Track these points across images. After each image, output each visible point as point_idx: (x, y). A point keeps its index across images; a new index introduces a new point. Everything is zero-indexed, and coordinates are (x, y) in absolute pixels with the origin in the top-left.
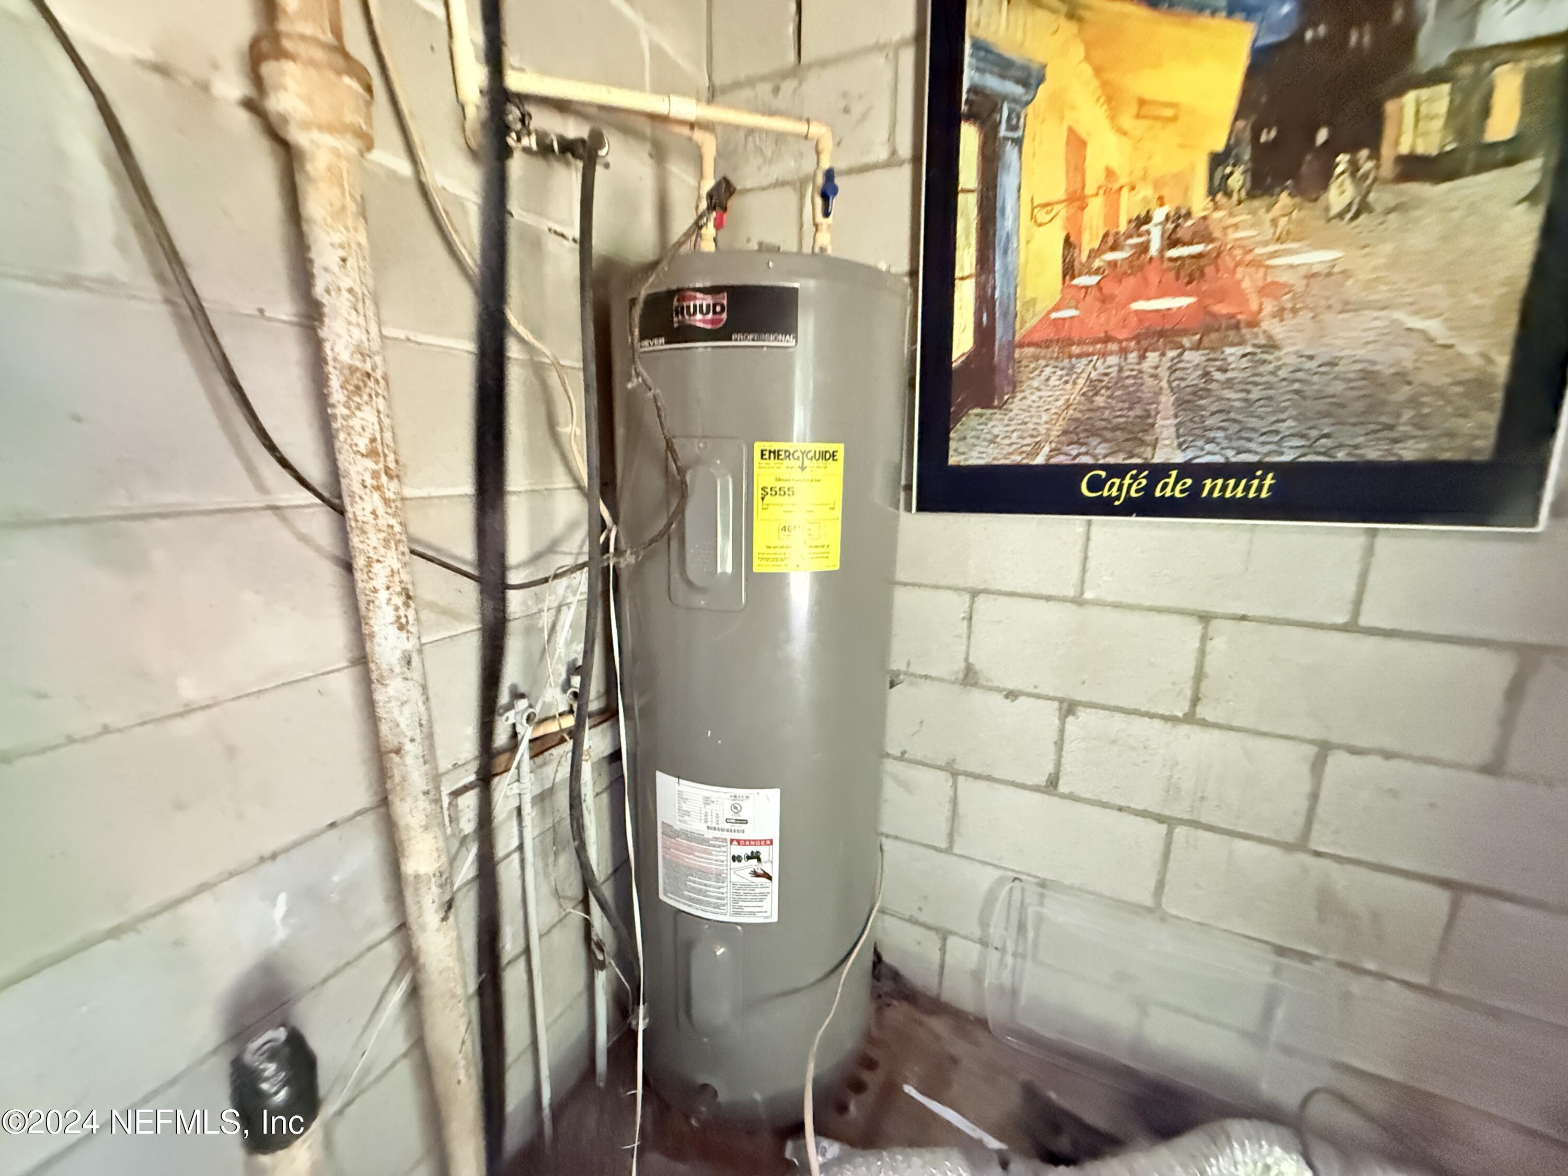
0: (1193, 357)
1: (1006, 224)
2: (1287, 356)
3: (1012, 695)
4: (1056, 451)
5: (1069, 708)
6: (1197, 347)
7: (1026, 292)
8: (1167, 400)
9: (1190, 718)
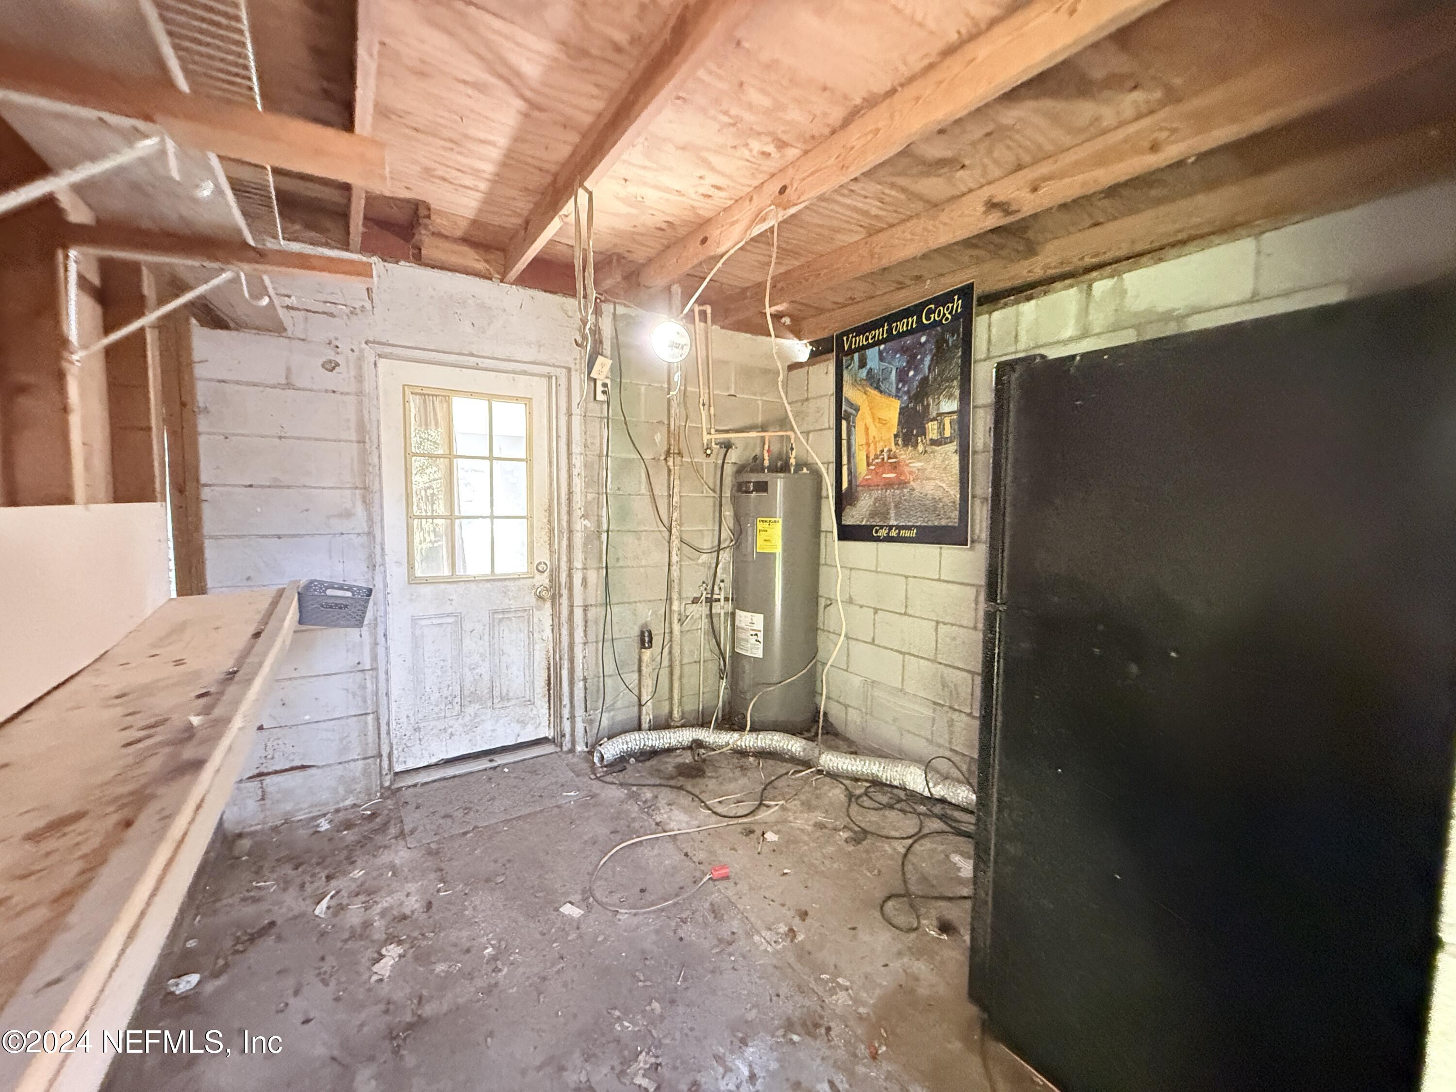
0: (898, 492)
1: (853, 450)
2: (916, 493)
3: (861, 607)
4: (867, 521)
5: (876, 610)
6: (898, 489)
7: (859, 471)
8: (892, 505)
9: (905, 614)
